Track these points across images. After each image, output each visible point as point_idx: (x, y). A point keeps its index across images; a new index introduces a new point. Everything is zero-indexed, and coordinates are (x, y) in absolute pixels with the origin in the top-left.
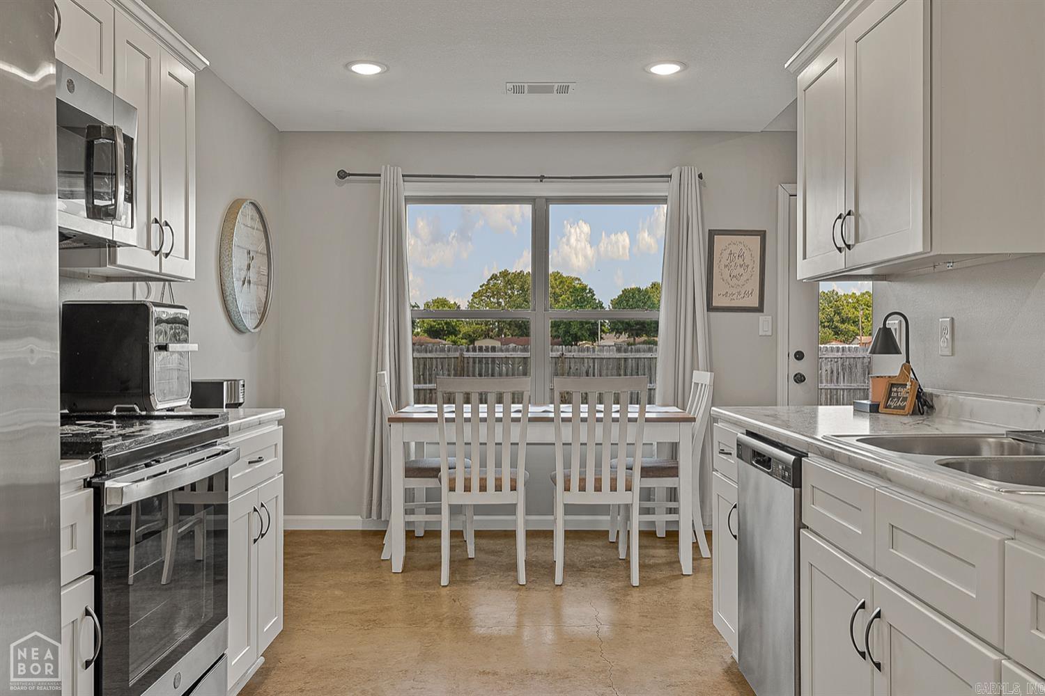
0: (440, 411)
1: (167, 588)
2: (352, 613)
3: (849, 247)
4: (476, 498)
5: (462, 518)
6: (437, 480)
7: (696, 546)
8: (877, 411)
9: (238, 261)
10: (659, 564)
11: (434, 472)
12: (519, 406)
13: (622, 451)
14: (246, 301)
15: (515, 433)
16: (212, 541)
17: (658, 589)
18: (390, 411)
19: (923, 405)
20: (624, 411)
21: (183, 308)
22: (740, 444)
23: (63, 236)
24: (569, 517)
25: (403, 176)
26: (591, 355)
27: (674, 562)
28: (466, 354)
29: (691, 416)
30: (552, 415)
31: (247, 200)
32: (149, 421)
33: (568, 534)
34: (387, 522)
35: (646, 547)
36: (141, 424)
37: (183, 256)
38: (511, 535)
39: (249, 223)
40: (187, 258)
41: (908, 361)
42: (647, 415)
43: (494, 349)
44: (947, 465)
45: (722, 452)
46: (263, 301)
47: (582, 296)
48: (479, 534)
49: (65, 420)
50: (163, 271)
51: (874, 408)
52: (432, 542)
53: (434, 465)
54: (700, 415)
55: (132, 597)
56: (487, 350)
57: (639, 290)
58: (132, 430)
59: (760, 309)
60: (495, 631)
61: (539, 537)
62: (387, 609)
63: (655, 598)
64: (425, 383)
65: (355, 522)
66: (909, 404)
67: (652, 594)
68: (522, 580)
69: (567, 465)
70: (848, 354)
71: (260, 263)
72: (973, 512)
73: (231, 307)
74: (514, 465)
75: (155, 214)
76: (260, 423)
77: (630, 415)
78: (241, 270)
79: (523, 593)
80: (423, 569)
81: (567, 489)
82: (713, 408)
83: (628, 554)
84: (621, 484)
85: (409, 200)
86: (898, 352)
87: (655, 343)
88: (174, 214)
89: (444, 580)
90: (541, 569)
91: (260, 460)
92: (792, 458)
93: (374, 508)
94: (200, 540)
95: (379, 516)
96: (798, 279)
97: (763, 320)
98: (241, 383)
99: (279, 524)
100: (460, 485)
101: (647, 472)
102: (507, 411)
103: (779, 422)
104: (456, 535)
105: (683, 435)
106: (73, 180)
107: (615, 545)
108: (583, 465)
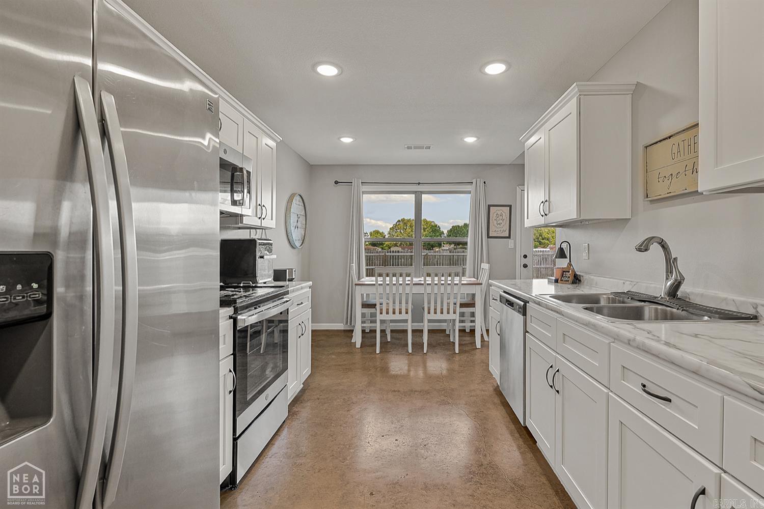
0: (377, 281)
1: (262, 355)
2: (339, 365)
3: (546, 215)
4: (391, 317)
5: (385, 325)
6: (375, 309)
7: (482, 335)
8: (557, 282)
9: (293, 219)
10: (467, 344)
11: (374, 306)
12: (409, 278)
13: (452, 297)
14: (296, 235)
15: (408, 289)
16: (282, 334)
17: (467, 354)
18: (356, 281)
19: (577, 280)
20: (452, 280)
21: (270, 240)
22: (500, 296)
23: (222, 213)
24: (429, 324)
25: (362, 183)
26: (439, 254)
27: (473, 343)
28: (387, 254)
29: (480, 282)
30: (423, 282)
31: (296, 194)
32: (256, 289)
33: (429, 331)
34: (354, 326)
35: (462, 336)
36: (253, 290)
37: (270, 219)
38: (406, 331)
39: (298, 203)
40: (272, 219)
41: (570, 261)
42: (463, 282)
43: (398, 252)
44: (586, 309)
45: (493, 299)
46: (303, 235)
47: (435, 229)
48: (392, 331)
49: (222, 288)
50: (262, 225)
51: (556, 281)
52: (373, 334)
53: (374, 303)
54: (484, 281)
55: (249, 359)
56: (396, 252)
57: (459, 226)
58: (249, 293)
59: (509, 237)
60: (399, 373)
61: (418, 332)
62: (354, 363)
63: (465, 358)
64: (370, 266)
65: (340, 326)
66: (571, 280)
67: (464, 357)
68: (410, 351)
69: (429, 303)
70: (545, 253)
71: (302, 219)
72: (597, 330)
73: (290, 238)
74: (407, 303)
75: (259, 202)
76: (302, 288)
77: (455, 282)
78: (294, 222)
79: (411, 357)
80: (369, 346)
81: (429, 313)
82: (490, 281)
83: (454, 339)
84: (451, 311)
85: (364, 193)
86: (566, 257)
87: (466, 249)
88: (267, 201)
89: (378, 352)
90: (418, 346)
91: (302, 303)
92: (523, 303)
93: (349, 320)
94: (276, 334)
95: (351, 324)
96: (525, 226)
97: (510, 241)
98: (294, 270)
99: (310, 327)
100: (384, 311)
101: (462, 305)
102: (404, 280)
103: (517, 288)
104: (383, 331)
105: (477, 290)
106: (226, 186)
107: (449, 335)
108: (436, 303)
